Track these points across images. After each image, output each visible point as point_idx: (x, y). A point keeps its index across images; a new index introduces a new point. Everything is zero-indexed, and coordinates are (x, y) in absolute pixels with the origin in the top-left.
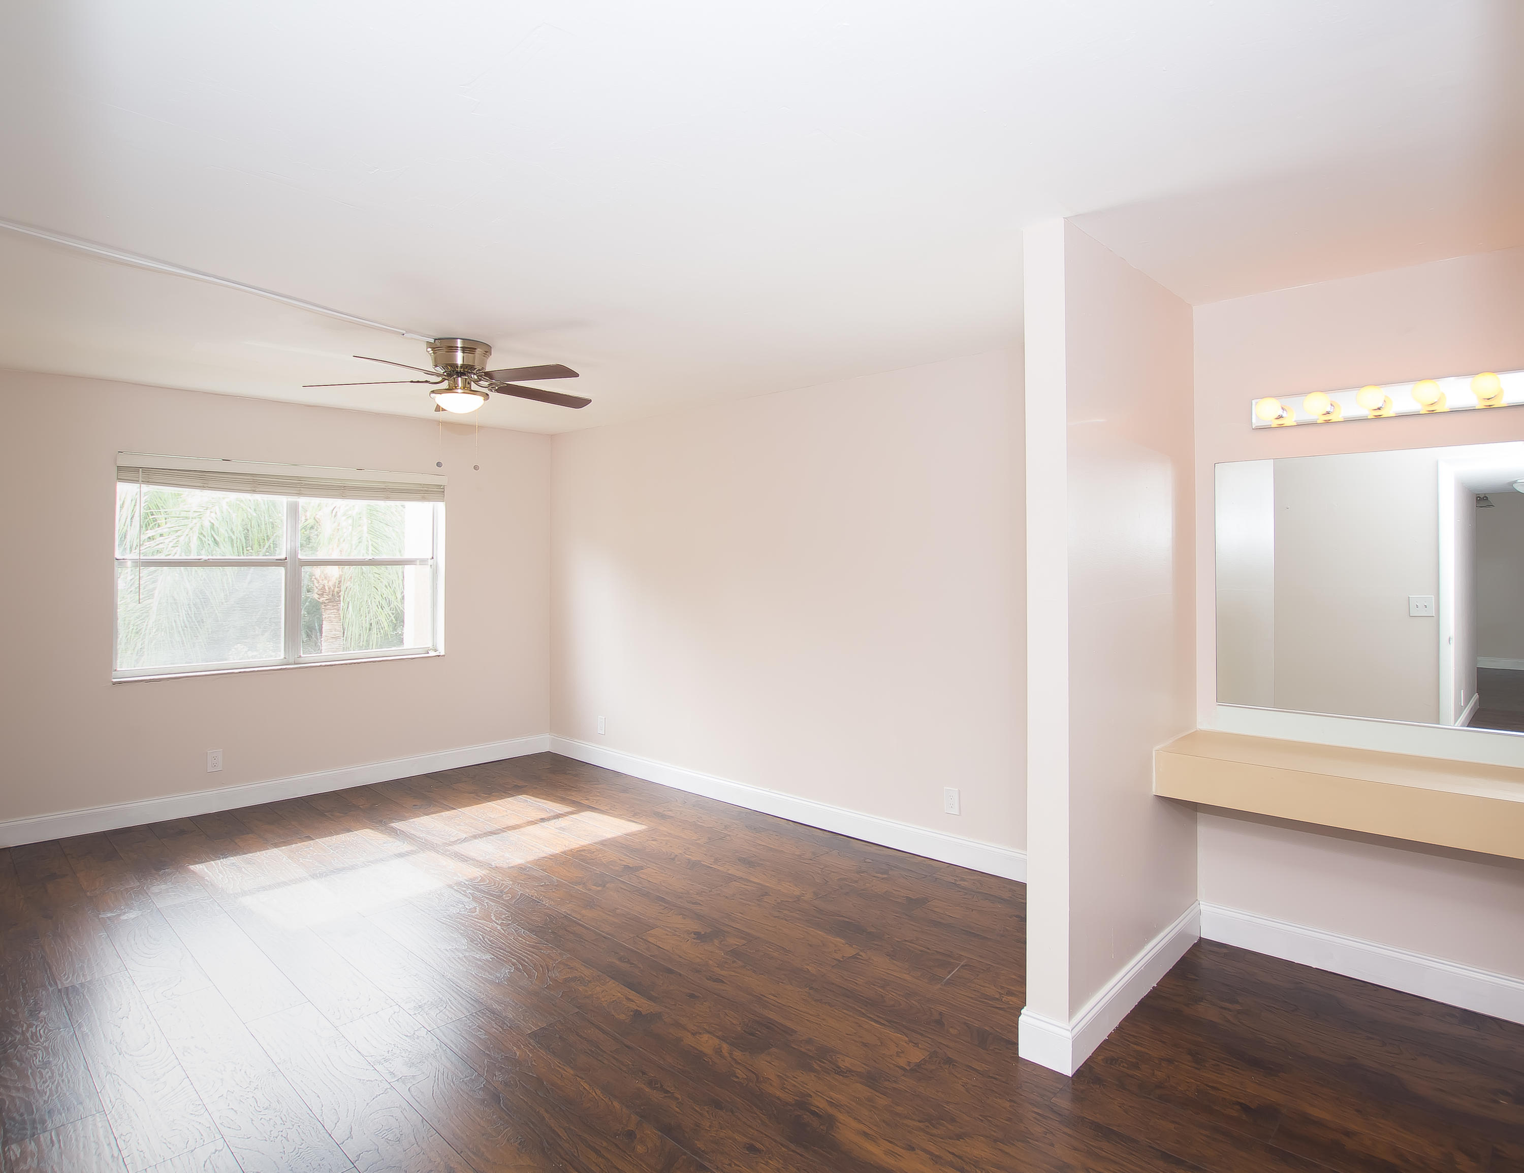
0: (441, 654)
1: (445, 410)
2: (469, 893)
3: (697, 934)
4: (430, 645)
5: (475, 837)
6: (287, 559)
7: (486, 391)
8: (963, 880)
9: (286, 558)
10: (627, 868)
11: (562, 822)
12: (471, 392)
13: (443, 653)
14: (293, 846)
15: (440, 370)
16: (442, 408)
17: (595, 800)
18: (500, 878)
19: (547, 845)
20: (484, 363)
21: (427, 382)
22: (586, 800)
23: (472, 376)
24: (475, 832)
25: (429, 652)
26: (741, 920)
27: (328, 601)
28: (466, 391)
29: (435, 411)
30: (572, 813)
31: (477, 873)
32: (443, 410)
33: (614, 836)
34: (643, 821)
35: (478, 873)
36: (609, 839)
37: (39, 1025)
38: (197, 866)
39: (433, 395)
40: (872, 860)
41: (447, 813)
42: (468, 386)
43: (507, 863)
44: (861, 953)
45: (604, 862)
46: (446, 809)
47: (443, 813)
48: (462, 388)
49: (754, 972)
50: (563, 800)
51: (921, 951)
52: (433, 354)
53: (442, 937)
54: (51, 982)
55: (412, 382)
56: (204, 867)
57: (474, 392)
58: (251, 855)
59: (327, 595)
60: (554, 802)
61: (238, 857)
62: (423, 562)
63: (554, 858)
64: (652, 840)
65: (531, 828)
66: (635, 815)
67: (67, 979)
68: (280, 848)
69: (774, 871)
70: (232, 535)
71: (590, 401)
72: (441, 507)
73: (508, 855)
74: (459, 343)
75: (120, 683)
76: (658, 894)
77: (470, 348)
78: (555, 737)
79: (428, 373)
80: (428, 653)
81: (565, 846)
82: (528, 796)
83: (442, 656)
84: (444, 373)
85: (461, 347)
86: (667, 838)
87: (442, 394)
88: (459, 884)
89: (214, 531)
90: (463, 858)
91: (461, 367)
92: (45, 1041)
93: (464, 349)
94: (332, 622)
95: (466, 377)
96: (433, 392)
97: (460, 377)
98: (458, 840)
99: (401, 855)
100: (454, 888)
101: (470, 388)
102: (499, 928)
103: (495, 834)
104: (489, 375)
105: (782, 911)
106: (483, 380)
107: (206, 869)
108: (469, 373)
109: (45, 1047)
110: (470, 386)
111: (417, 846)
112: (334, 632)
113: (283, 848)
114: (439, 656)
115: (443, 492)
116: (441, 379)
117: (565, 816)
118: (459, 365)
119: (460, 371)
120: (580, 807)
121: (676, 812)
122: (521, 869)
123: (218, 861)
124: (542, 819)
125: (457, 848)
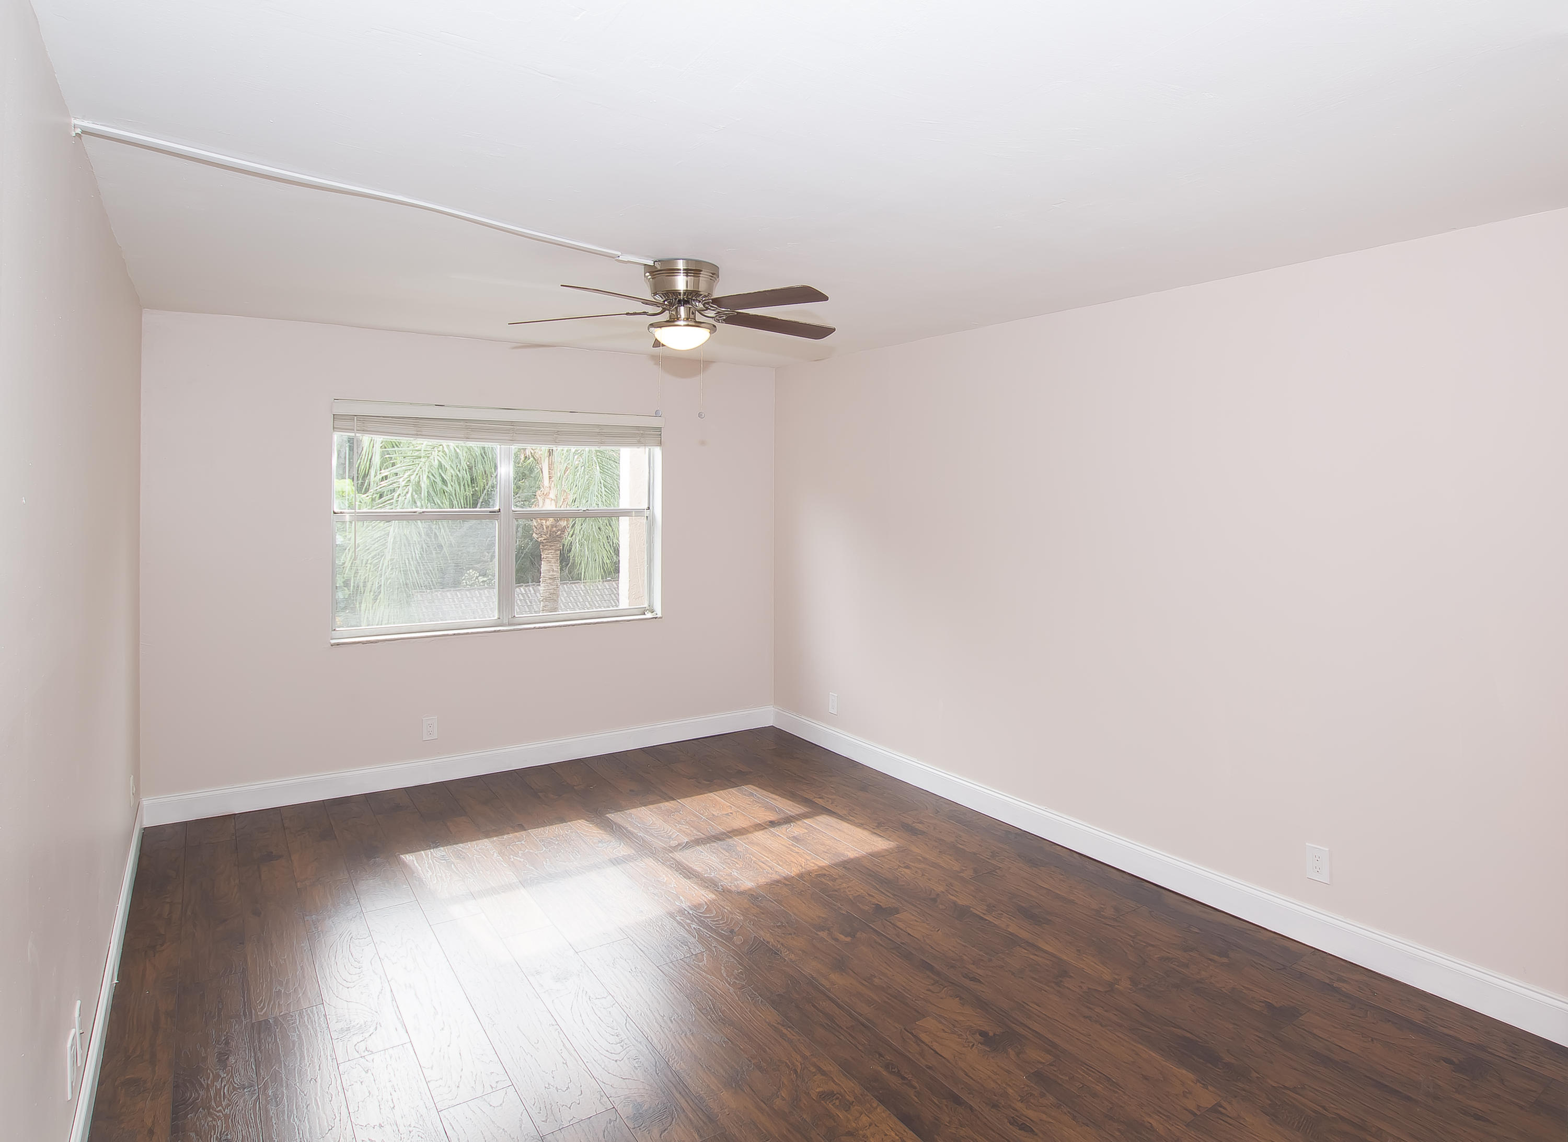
0: (658, 616)
1: (664, 346)
2: (694, 928)
3: (983, 1034)
4: (646, 605)
5: (698, 842)
6: (501, 511)
7: (712, 322)
8: (1341, 979)
9: (500, 509)
10: (878, 908)
11: (795, 829)
12: (697, 324)
13: (659, 615)
14: (505, 837)
15: (659, 299)
16: (662, 344)
17: (830, 799)
18: (729, 909)
19: (781, 864)
20: (711, 288)
21: (645, 313)
22: (819, 798)
23: (697, 303)
24: (697, 835)
25: (646, 613)
26: (1039, 1017)
27: (546, 541)
28: (690, 323)
29: (653, 347)
30: (805, 816)
31: (705, 896)
32: (663, 345)
33: (857, 855)
34: (890, 837)
35: (702, 897)
36: (852, 860)
37: (225, 1077)
38: (407, 856)
39: (652, 329)
40: (1199, 929)
41: (667, 804)
42: (692, 316)
43: (734, 885)
44: (1224, 1104)
45: (851, 896)
46: (665, 799)
47: (661, 805)
48: (685, 319)
49: (1074, 1118)
50: (792, 796)
51: (1315, 1111)
52: (651, 279)
53: (665, 997)
54: (246, 1011)
55: (627, 314)
56: (414, 859)
57: (698, 324)
58: (461, 845)
59: (545, 535)
60: (784, 798)
61: (449, 847)
62: (639, 512)
63: (787, 882)
64: (905, 867)
65: (759, 836)
66: (879, 825)
67: (262, 1008)
68: (492, 839)
69: (1068, 935)
70: (458, 473)
71: (834, 330)
72: (657, 452)
73: (736, 874)
74: (681, 265)
75: (338, 644)
76: (922, 958)
77: (693, 271)
78: (780, 711)
79: (646, 302)
80: (644, 614)
81: (801, 866)
82: (755, 788)
83: (660, 618)
84: (664, 301)
85: (684, 270)
86: (922, 866)
87: (663, 328)
88: (681, 912)
89: (442, 469)
90: (687, 872)
91: (685, 294)
92: (228, 1105)
93: (687, 272)
94: (550, 563)
95: (690, 306)
96: (652, 325)
97: (683, 306)
98: (679, 845)
99: (615, 862)
100: (677, 918)
101: (695, 319)
102: (731, 991)
103: (720, 840)
104: (717, 301)
105: (1092, 1006)
106: (709, 309)
107: (415, 862)
108: (694, 300)
109: (225, 1116)
110: (695, 316)
111: (635, 850)
112: (551, 573)
113: (495, 839)
114: (656, 618)
115: (660, 435)
116: (662, 309)
117: (798, 820)
118: (682, 292)
119: (683, 298)
120: (816, 809)
121: (929, 826)
122: (752, 897)
123: (428, 852)
124: (771, 822)
125: (678, 856)
